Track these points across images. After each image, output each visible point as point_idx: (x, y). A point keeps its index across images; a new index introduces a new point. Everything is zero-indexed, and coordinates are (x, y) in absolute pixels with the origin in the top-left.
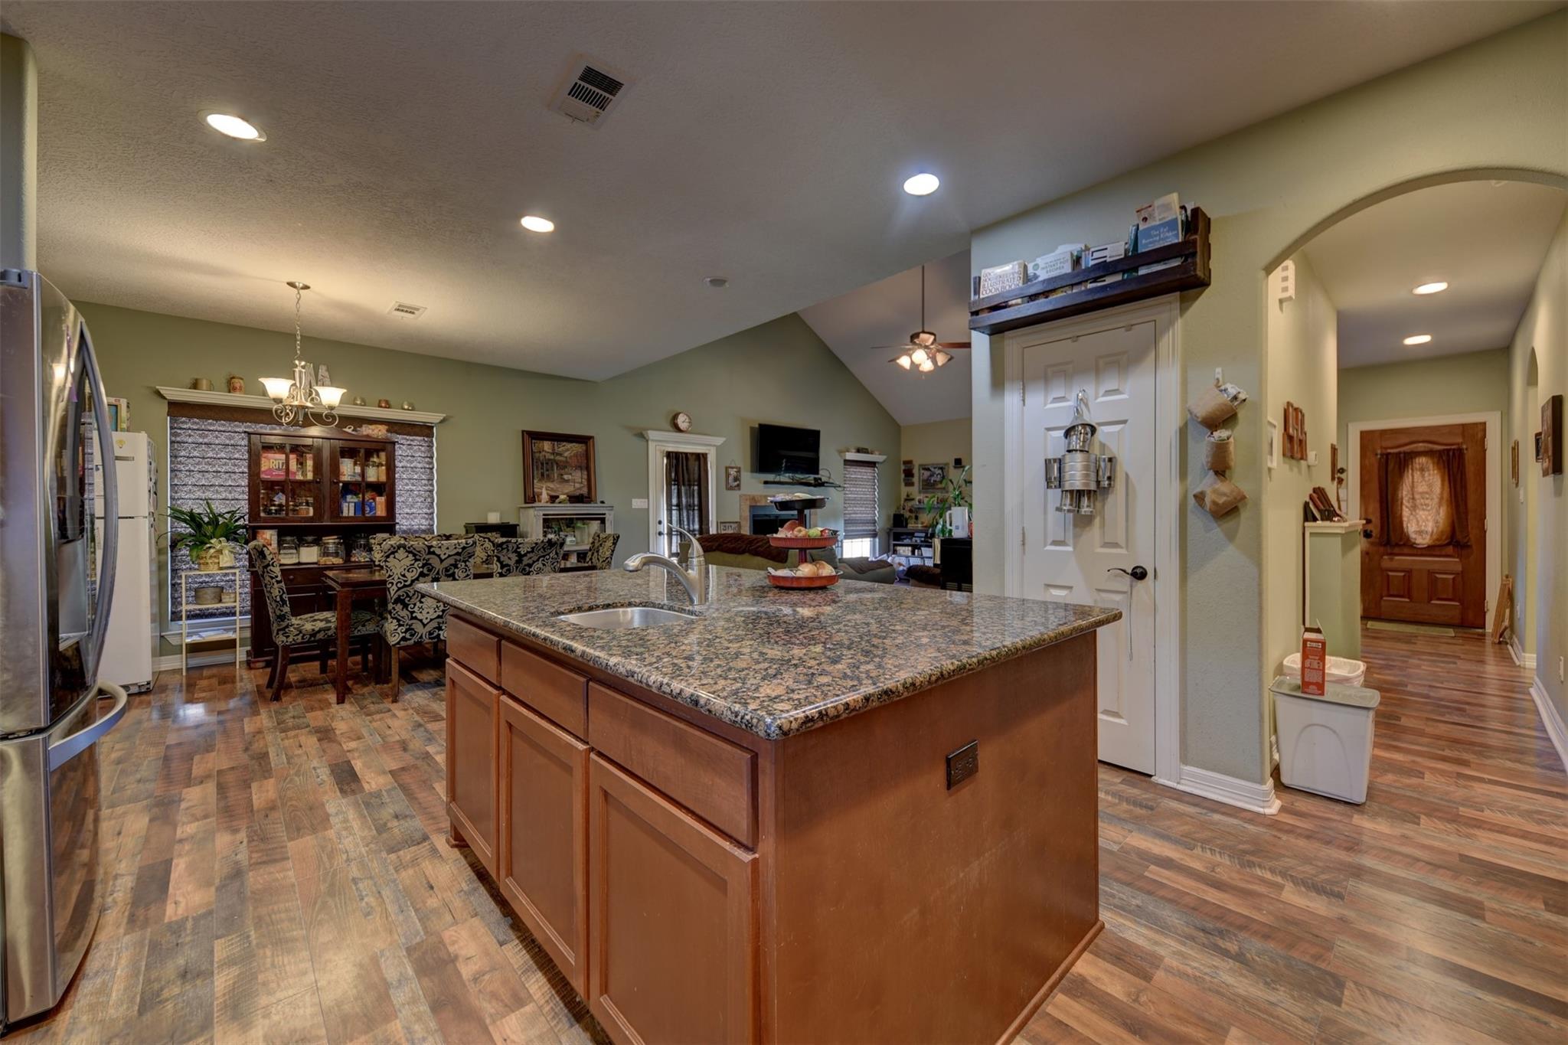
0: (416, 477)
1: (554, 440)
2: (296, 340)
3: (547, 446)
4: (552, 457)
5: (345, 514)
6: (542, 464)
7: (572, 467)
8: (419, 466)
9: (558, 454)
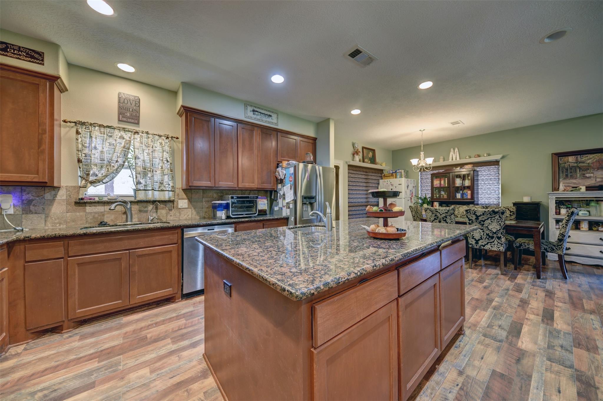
0: (491, 182)
1: (578, 155)
2: (421, 148)
3: (571, 159)
4: (576, 165)
5: (458, 197)
6: (567, 170)
7: (594, 169)
8: (493, 178)
9: (580, 162)
